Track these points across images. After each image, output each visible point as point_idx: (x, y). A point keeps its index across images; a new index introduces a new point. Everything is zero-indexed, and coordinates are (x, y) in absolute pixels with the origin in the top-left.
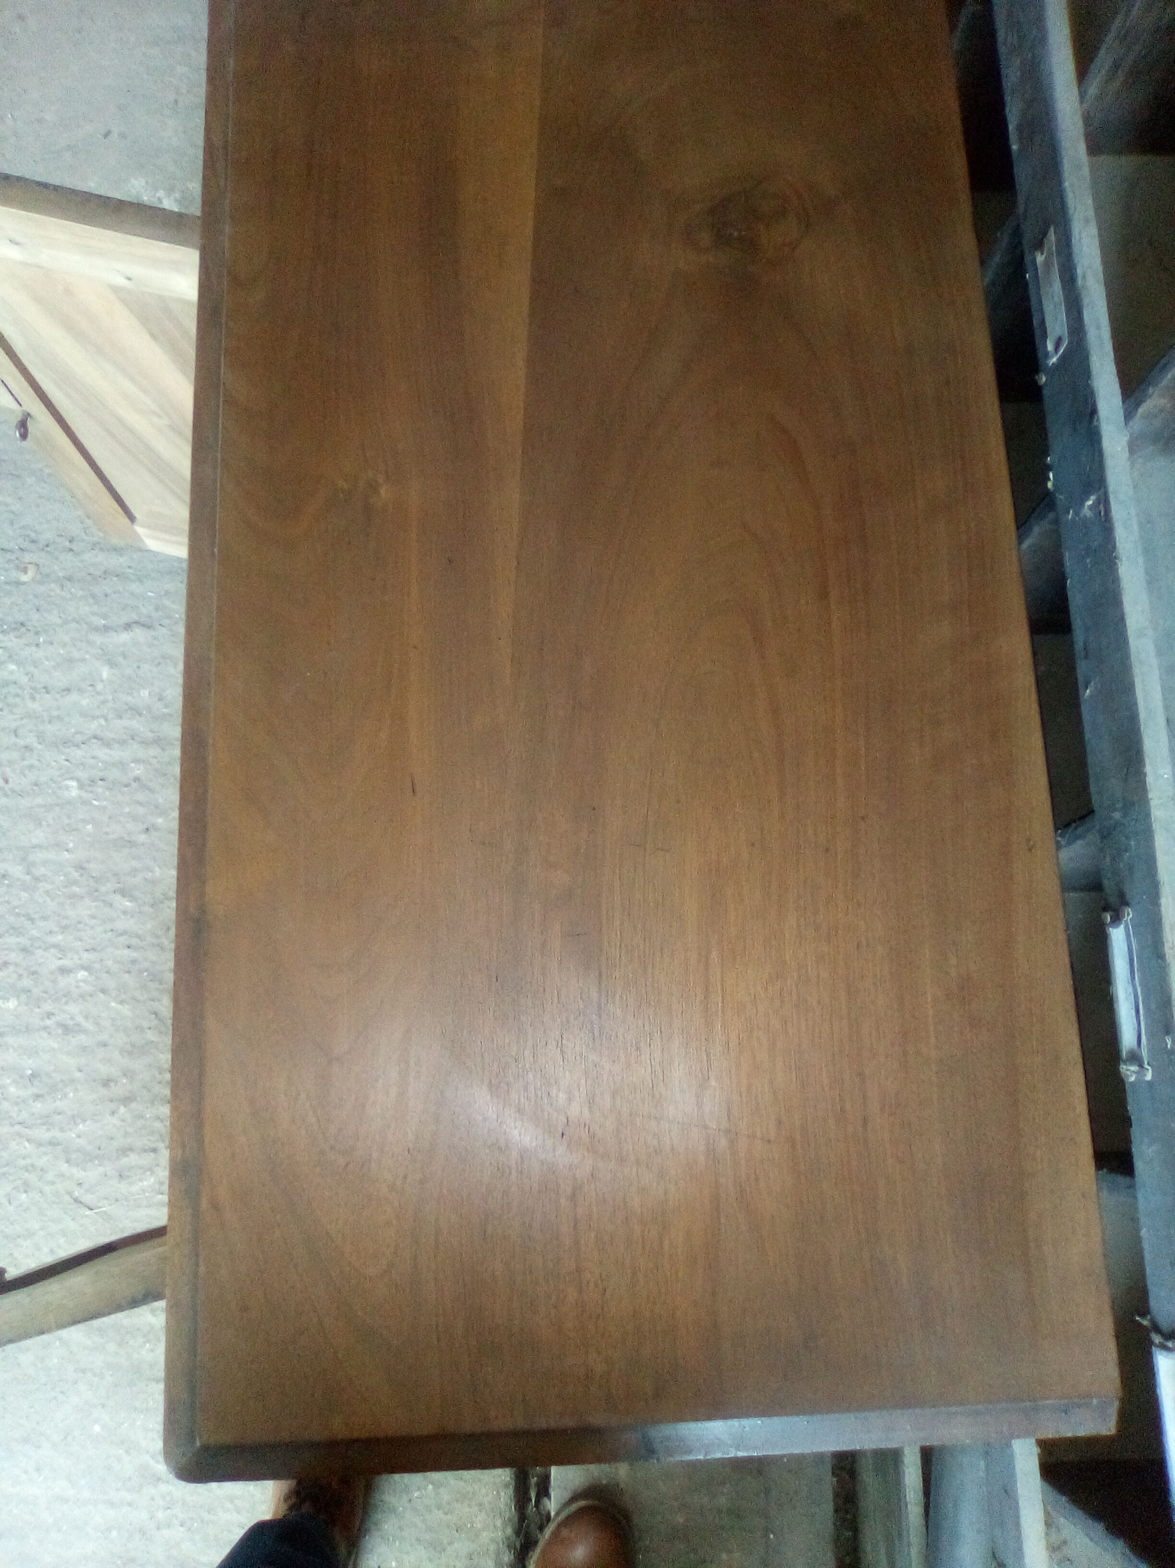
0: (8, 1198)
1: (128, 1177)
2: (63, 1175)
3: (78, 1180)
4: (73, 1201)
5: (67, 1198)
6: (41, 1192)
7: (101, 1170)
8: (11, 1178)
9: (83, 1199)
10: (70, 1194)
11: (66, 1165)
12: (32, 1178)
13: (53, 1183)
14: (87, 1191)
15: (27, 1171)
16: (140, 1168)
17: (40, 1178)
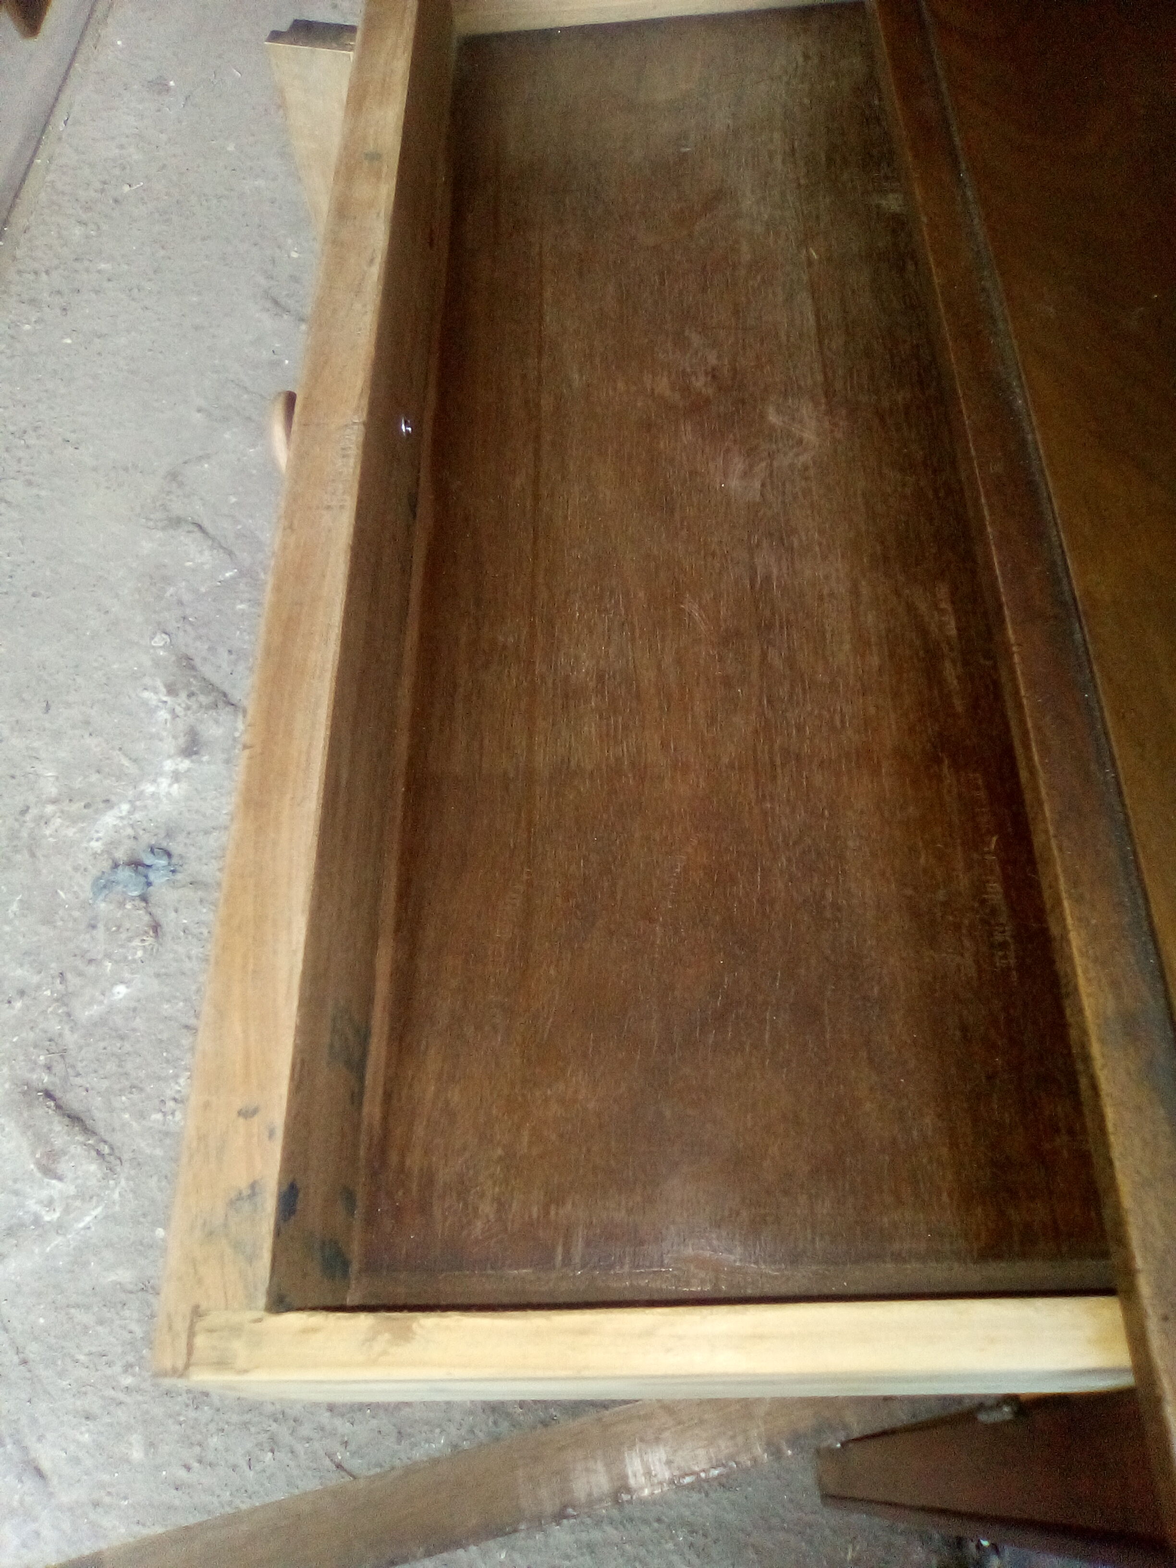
0: (247, 1458)
1: (410, 1435)
2: (323, 1429)
3: (343, 1436)
4: (334, 1468)
5: (327, 1462)
6: (292, 1452)
7: (374, 1422)
8: (253, 1430)
9: (345, 1465)
10: (330, 1456)
11: (328, 1414)
12: (282, 1431)
13: (309, 1440)
14: (353, 1454)
15: (275, 1421)
16: (427, 1423)
17: (293, 1432)
